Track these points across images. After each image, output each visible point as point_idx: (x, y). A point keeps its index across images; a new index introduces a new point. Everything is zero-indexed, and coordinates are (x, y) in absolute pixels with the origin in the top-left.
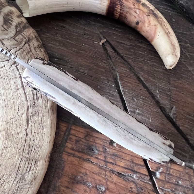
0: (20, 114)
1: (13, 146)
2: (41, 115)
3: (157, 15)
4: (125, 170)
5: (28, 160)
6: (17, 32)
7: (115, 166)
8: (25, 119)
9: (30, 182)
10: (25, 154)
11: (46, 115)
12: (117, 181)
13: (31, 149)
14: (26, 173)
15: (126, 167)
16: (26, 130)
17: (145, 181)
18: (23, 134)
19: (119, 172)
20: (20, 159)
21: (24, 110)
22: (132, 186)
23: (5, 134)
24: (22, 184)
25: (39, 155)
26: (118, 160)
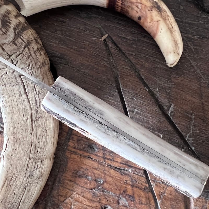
0: (25, 119)
1: (21, 148)
2: (44, 119)
3: (161, 8)
4: (121, 165)
5: (35, 160)
6: (15, 34)
7: (113, 162)
8: (30, 124)
9: (38, 178)
10: (32, 155)
11: (49, 119)
12: (114, 175)
13: (36, 150)
14: (34, 171)
15: (123, 162)
16: (31, 134)
17: (139, 175)
18: (29, 137)
19: (116, 167)
20: (28, 160)
21: (29, 116)
22: (127, 179)
23: (13, 138)
24: (31, 180)
25: (44, 155)
26: (116, 157)
